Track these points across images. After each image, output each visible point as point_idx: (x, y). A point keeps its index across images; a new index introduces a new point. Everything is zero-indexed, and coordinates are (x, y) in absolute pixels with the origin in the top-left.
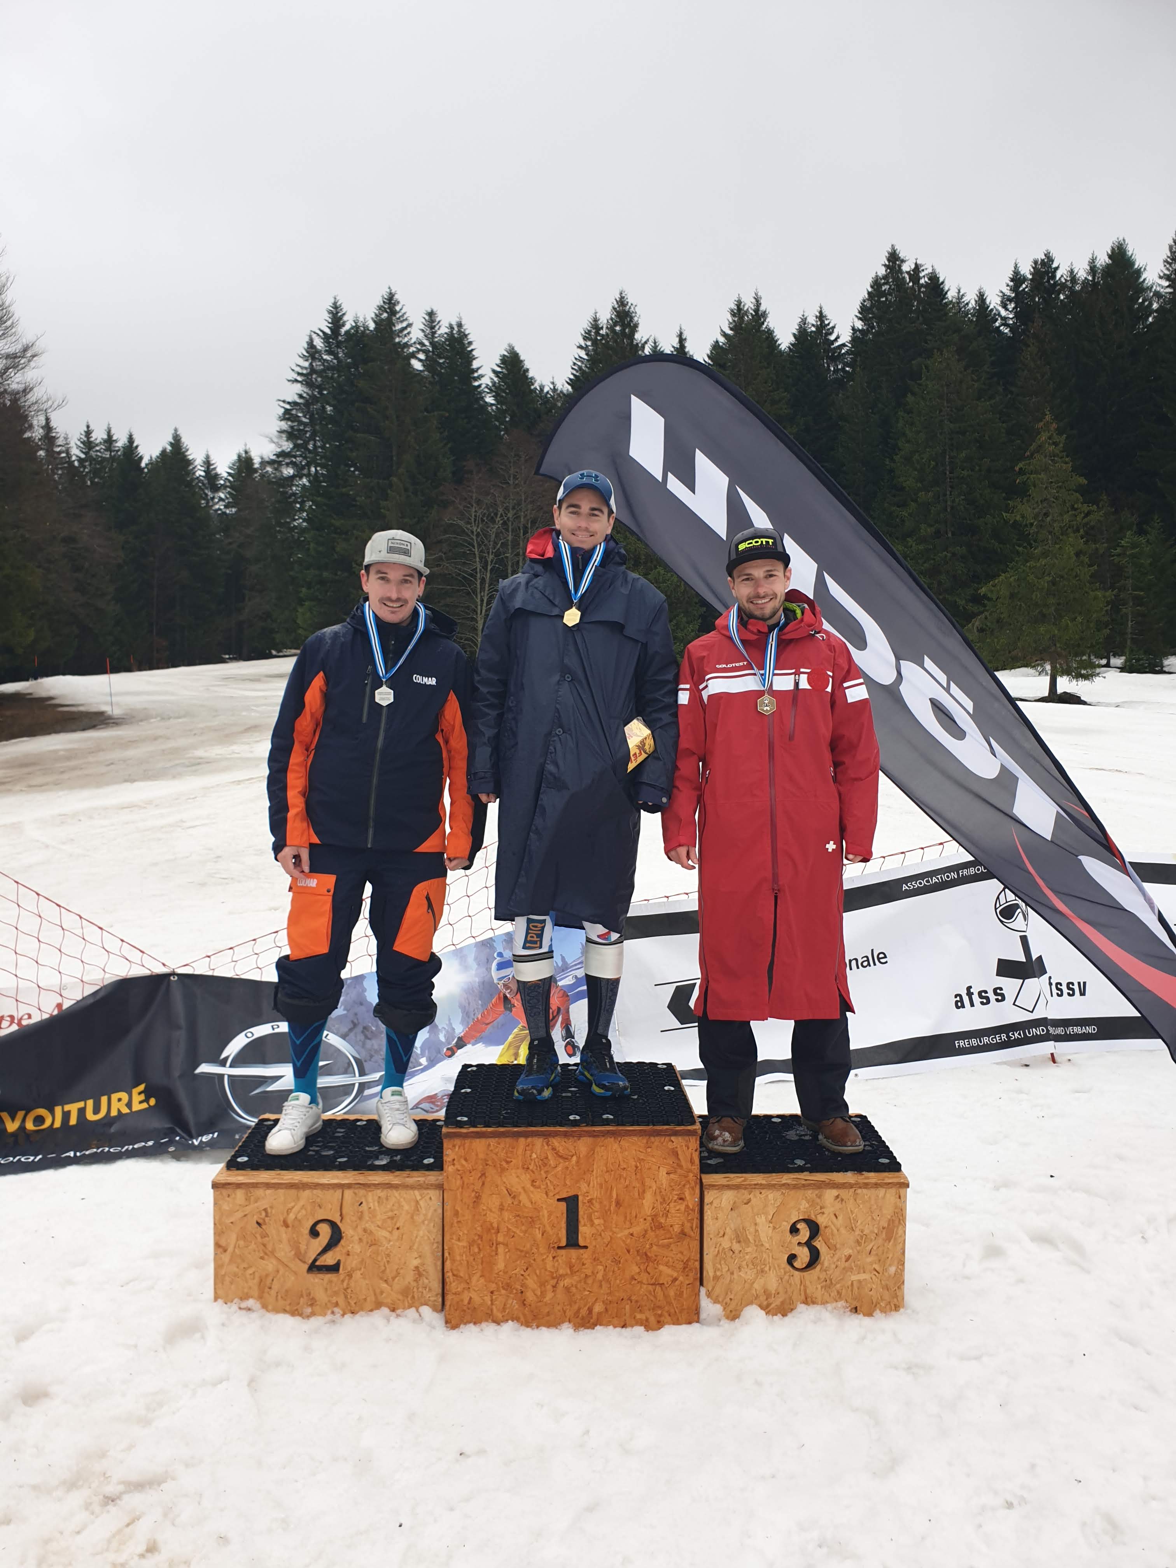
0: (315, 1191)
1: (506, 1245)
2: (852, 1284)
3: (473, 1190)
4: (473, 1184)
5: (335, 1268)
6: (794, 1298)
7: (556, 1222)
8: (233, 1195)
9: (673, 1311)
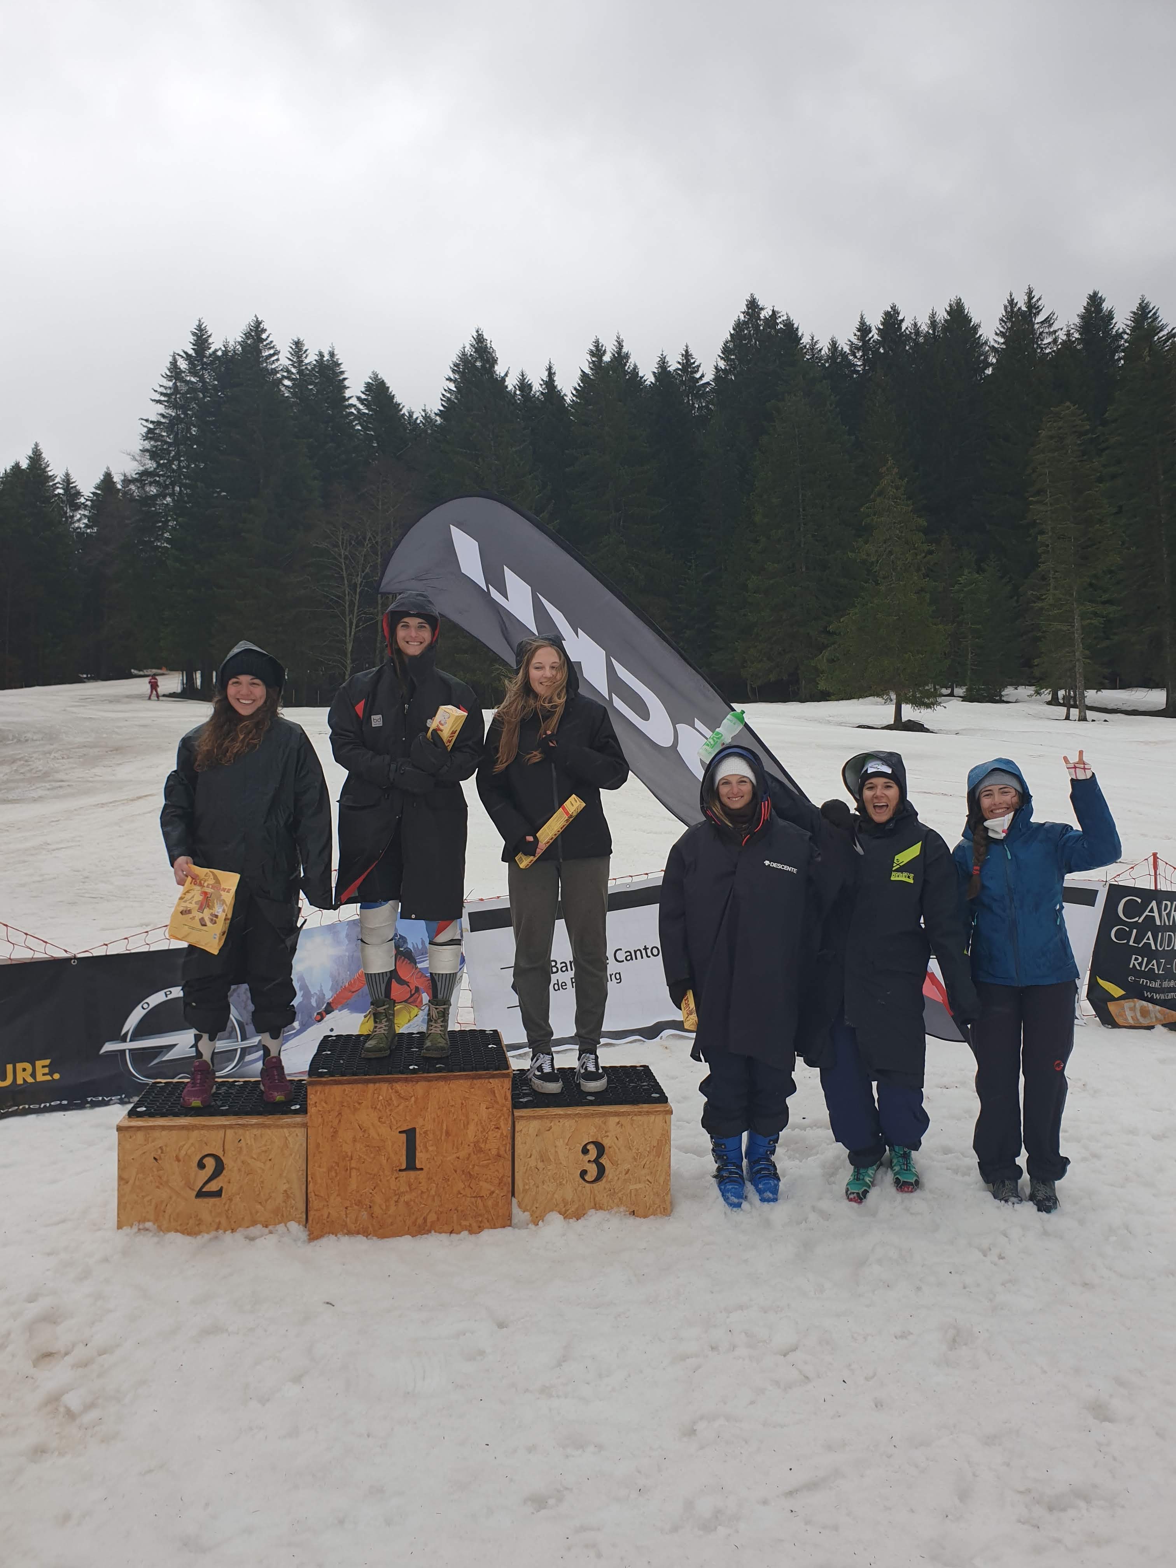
0: (202, 1132)
1: (358, 1170)
2: (630, 1192)
3: (332, 1126)
4: (332, 1122)
5: (218, 1194)
6: (586, 1205)
7: (398, 1150)
8: (134, 1137)
9: (490, 1218)
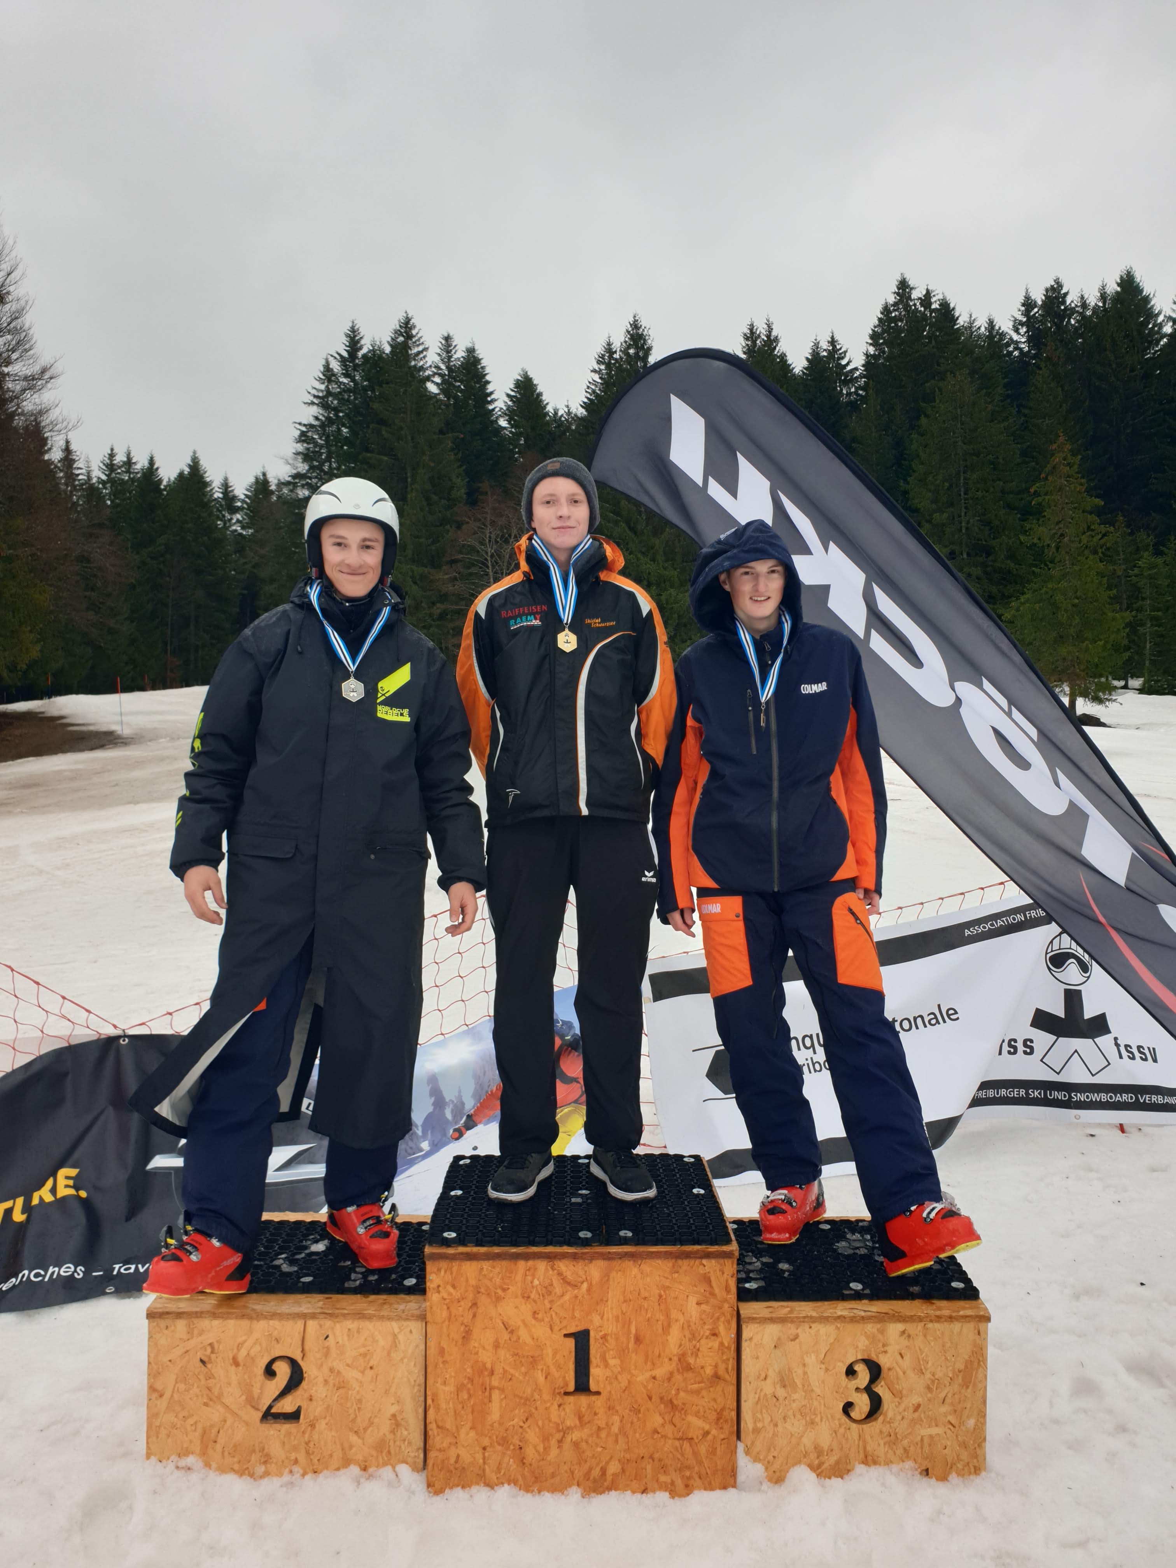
0: (271, 1322)
1: (502, 1390)
2: (922, 1440)
4: (462, 1316)
5: (294, 1416)
6: (852, 1456)
7: (562, 1363)
8: (173, 1328)
9: (704, 1472)
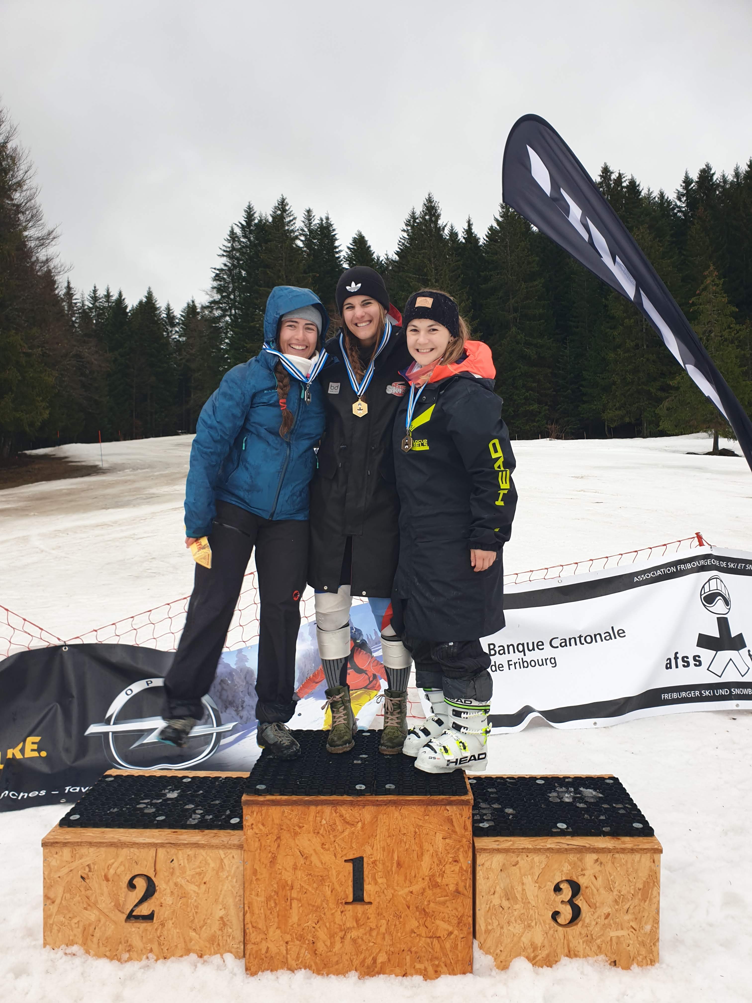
0: (132, 850)
1: (299, 900)
2: (611, 940)
3: (270, 852)
4: (270, 846)
5: (150, 917)
6: (559, 951)
7: (344, 881)
8: (61, 853)
9: (449, 962)
